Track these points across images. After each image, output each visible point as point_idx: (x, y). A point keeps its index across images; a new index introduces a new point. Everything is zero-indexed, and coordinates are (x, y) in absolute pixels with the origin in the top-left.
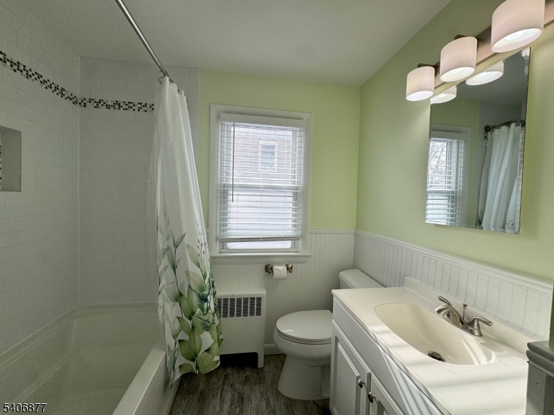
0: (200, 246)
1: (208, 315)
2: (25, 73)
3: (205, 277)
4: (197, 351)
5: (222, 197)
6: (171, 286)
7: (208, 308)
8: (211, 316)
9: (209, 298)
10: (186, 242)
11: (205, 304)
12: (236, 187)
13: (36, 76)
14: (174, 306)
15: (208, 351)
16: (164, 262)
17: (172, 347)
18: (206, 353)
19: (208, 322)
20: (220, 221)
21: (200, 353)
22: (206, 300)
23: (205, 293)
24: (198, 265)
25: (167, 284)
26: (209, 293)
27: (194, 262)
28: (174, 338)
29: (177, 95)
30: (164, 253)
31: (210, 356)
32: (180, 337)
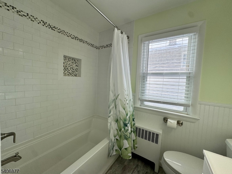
0: (126, 101)
1: (127, 133)
2: (83, 42)
3: (127, 115)
4: (122, 147)
5: (143, 79)
6: (115, 115)
7: (128, 130)
8: (129, 134)
9: (128, 125)
10: (119, 98)
11: (126, 127)
12: (149, 74)
13: (86, 42)
14: (115, 124)
15: (126, 149)
16: (113, 105)
17: (113, 140)
18: (125, 150)
19: (127, 136)
20: (141, 91)
21: (123, 149)
22: (127, 126)
23: (126, 122)
24: (124, 109)
25: (113, 114)
26: (129, 123)
27: (122, 107)
28: (114, 137)
29: (120, 34)
30: (113, 101)
31: (127, 152)
32: (116, 138)
